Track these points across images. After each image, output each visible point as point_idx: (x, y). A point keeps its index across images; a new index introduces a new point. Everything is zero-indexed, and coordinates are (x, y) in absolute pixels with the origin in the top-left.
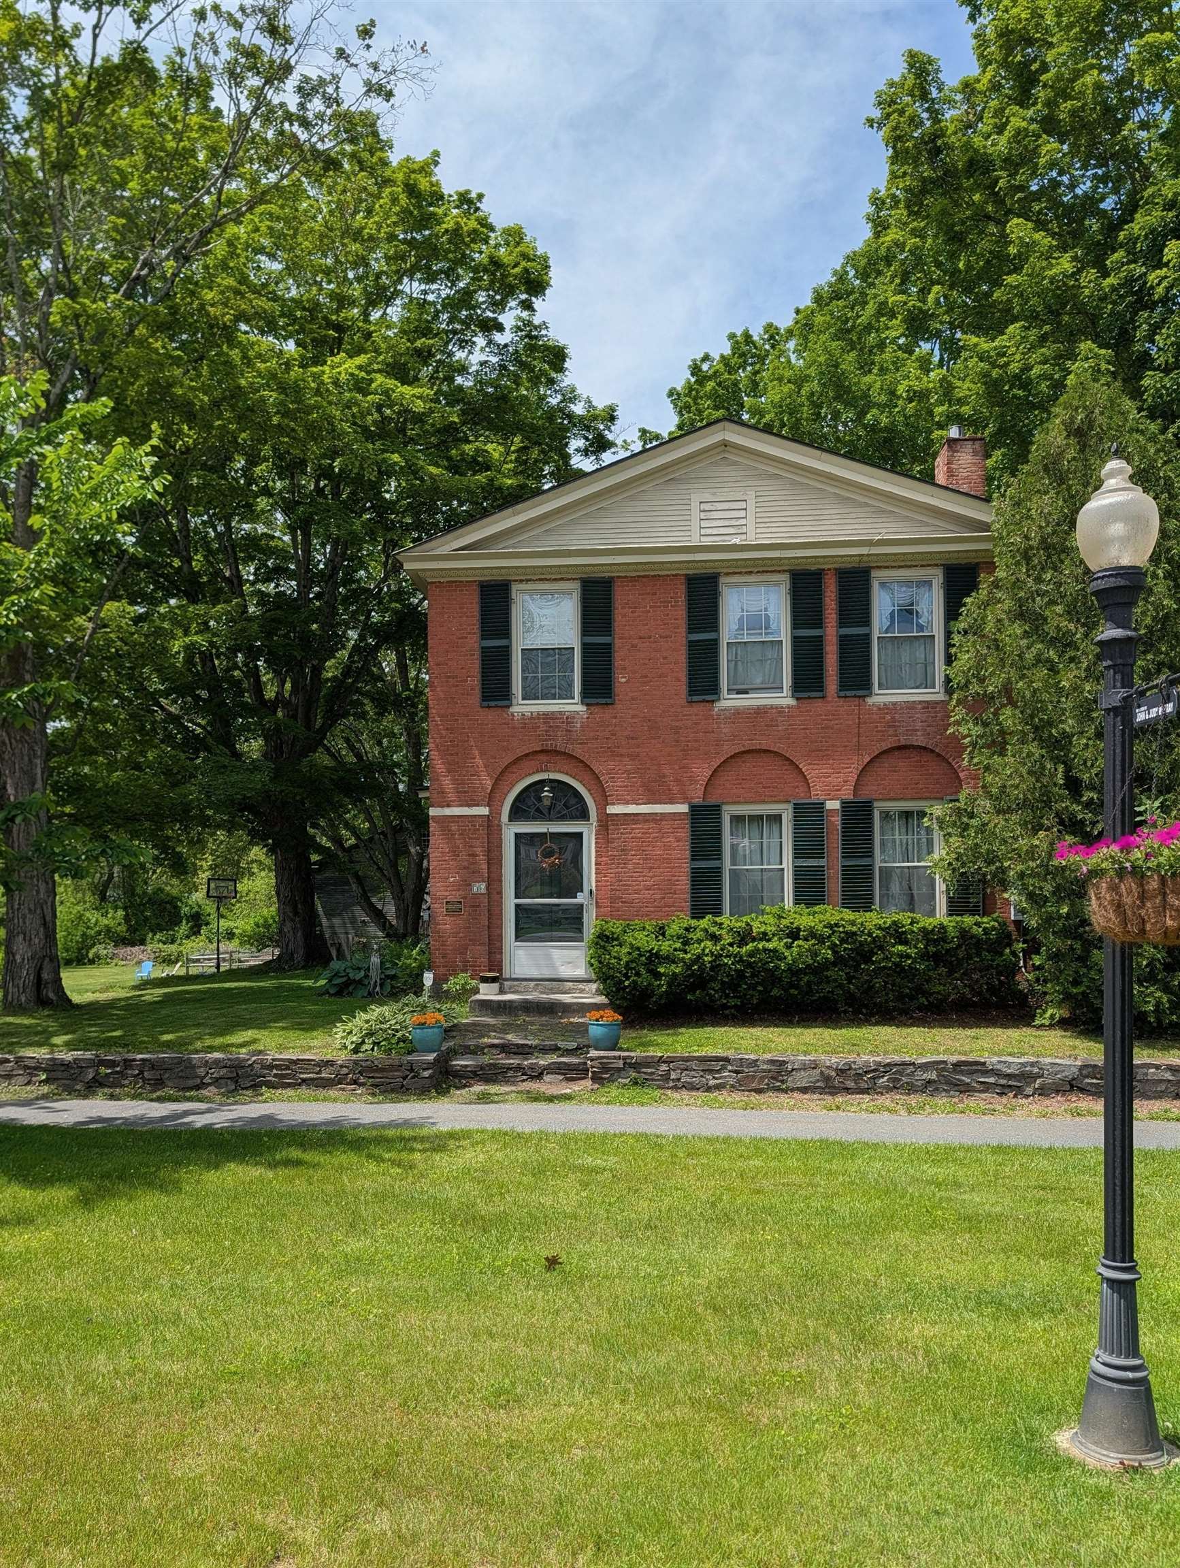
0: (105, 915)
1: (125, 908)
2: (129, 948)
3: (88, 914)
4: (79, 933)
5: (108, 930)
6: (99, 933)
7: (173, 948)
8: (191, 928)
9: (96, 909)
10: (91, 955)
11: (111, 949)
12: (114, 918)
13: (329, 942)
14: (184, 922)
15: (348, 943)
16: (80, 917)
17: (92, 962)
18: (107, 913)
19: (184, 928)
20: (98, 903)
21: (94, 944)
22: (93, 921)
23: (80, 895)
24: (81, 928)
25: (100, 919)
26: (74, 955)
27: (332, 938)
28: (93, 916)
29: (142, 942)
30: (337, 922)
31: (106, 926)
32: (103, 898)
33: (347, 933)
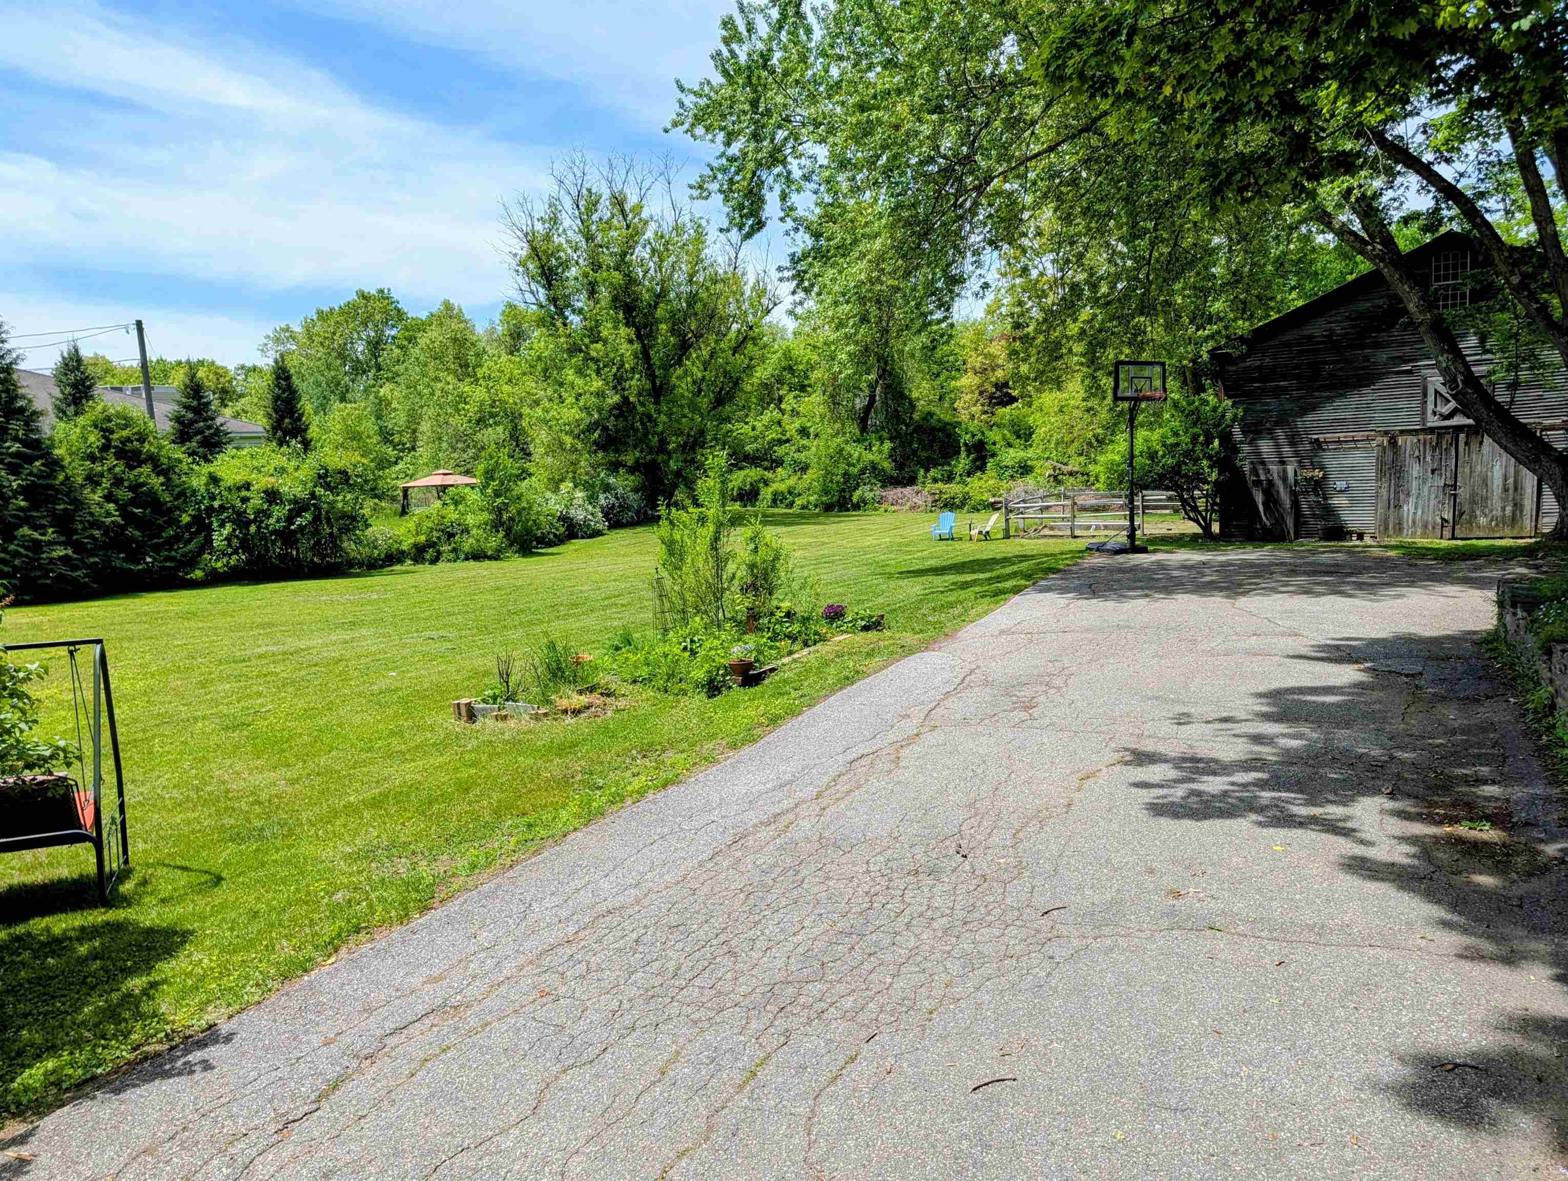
0: (869, 448)
1: (891, 439)
2: (899, 490)
3: (848, 448)
4: (841, 471)
5: (874, 466)
6: (863, 471)
7: (954, 489)
8: (974, 461)
9: (858, 441)
10: (855, 500)
11: (878, 492)
12: (880, 452)
13: (1251, 479)
14: (963, 454)
15: (1284, 479)
16: (840, 451)
17: (857, 507)
18: (870, 446)
19: (963, 462)
20: (858, 432)
21: (858, 485)
22: (856, 454)
23: (838, 426)
24: (843, 466)
25: (864, 453)
26: (835, 499)
27: (1255, 471)
28: (855, 451)
29: (912, 481)
30: (1266, 447)
31: (872, 462)
32: (864, 428)
33: (1283, 463)
